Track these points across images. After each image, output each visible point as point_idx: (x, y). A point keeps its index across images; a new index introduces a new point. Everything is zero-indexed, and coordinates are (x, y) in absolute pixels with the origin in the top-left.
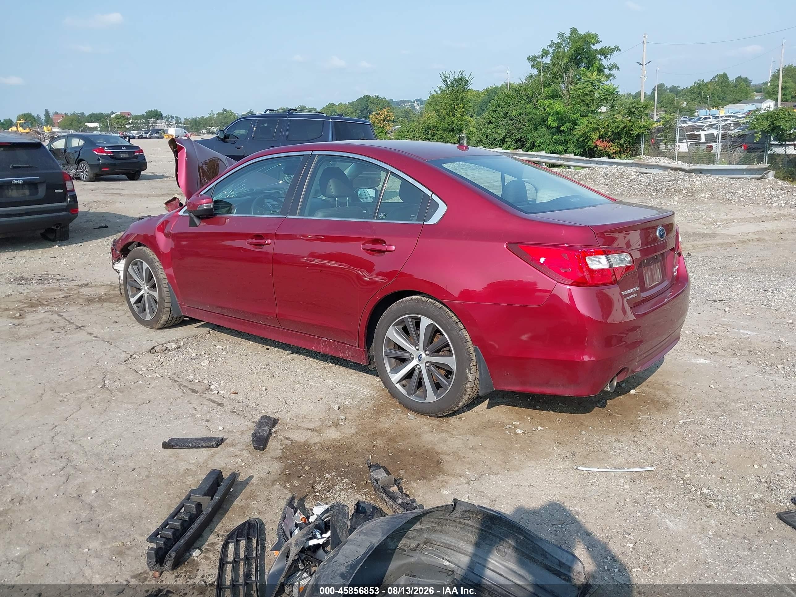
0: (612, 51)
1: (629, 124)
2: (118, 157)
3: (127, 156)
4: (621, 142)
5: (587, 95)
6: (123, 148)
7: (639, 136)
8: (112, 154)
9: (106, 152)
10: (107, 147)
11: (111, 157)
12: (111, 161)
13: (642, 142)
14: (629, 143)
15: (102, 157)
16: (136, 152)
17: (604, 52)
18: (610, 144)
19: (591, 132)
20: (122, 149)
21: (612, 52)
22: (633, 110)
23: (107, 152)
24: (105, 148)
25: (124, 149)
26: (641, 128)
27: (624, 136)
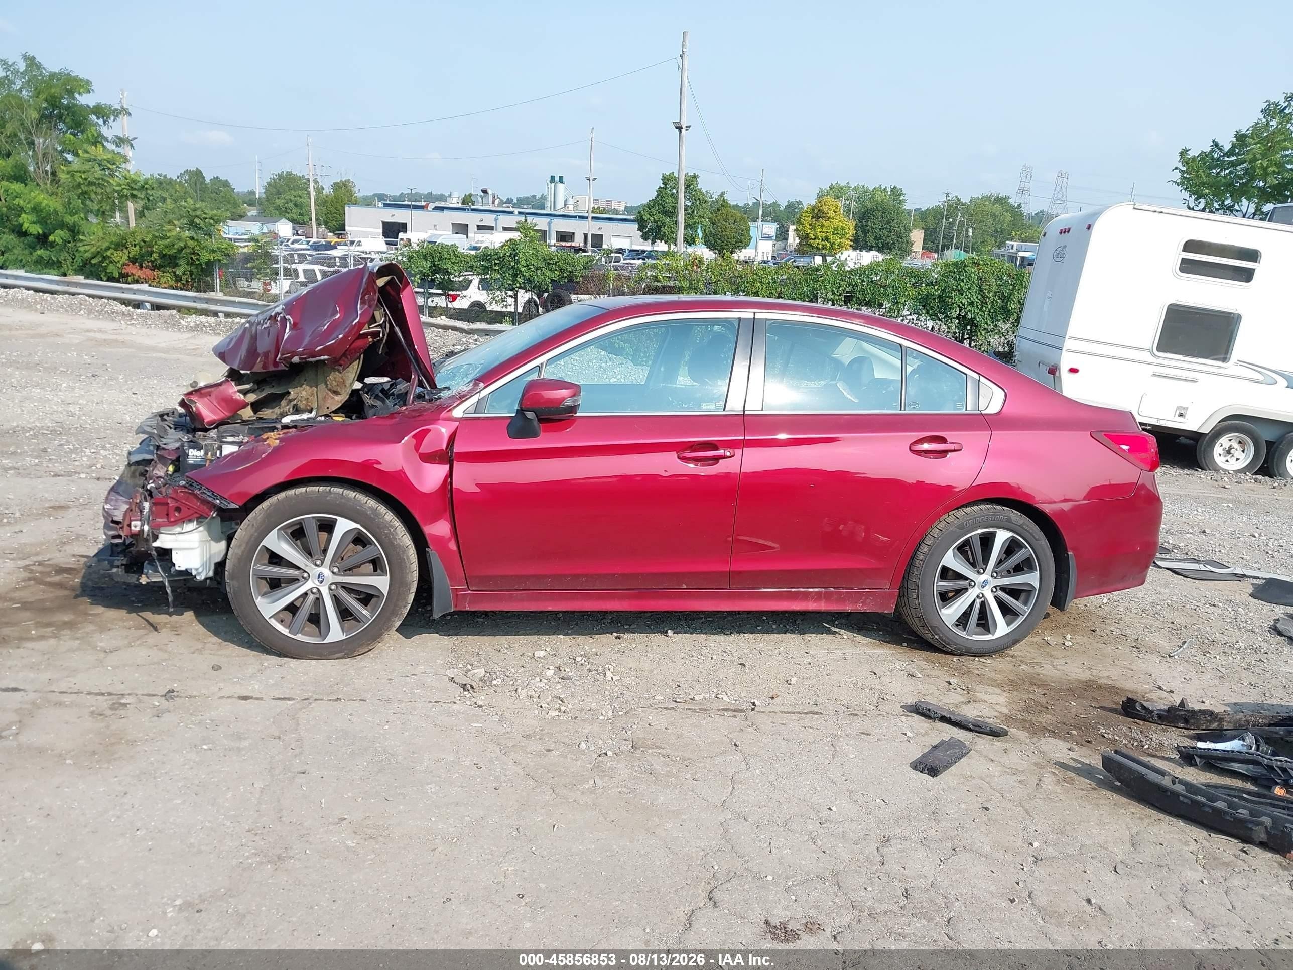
0: (117, 113)
1: (191, 243)
4: (179, 272)
5: (95, 184)
7: (210, 264)
13: (217, 275)
14: (191, 275)
17: (101, 112)
18: (155, 273)
19: (111, 251)
21: (117, 116)
22: (197, 221)
26: (214, 251)
27: (182, 262)
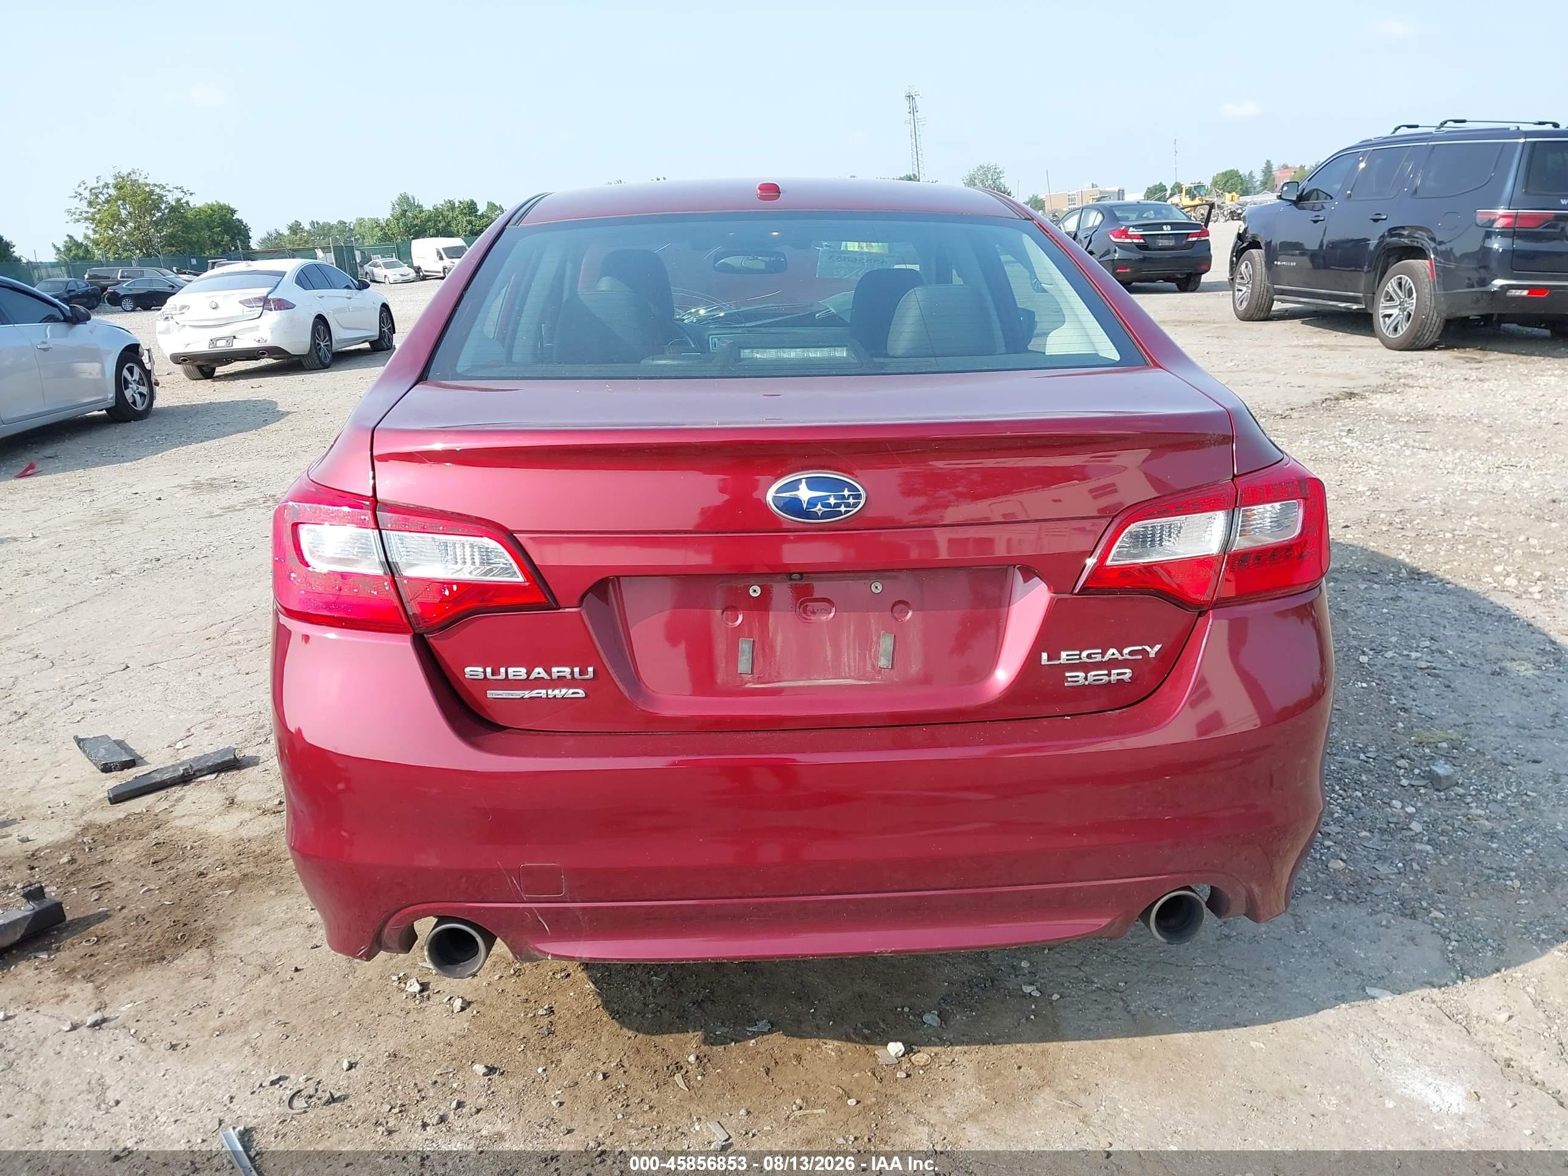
2: (1152, 245)
3: (1172, 243)
6: (1164, 227)
8: (1142, 241)
9: (1130, 237)
10: (1134, 226)
11: (1139, 246)
12: (1138, 255)
15: (1122, 246)
16: (1194, 235)
20: (1163, 230)
23: (1134, 237)
24: (1131, 229)
25: (1167, 230)
